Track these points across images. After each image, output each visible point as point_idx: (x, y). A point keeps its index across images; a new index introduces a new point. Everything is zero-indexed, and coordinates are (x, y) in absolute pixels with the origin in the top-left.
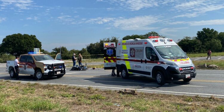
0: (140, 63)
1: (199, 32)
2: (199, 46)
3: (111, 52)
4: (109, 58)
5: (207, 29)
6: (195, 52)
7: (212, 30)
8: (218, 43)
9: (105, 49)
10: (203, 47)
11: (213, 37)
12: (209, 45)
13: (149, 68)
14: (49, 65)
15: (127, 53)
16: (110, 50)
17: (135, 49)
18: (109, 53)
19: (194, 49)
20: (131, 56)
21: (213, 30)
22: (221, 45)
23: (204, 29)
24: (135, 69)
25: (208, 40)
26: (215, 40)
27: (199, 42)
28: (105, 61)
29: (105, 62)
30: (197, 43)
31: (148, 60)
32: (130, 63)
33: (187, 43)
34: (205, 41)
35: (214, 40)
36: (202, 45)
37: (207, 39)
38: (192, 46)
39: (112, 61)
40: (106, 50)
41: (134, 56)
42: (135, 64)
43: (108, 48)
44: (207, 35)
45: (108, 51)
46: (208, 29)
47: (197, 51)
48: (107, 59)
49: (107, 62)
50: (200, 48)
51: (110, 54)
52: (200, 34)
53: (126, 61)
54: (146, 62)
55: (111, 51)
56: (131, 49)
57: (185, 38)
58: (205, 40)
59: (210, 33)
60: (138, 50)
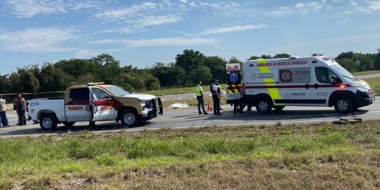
0: (305, 88)
1: (178, 55)
2: (182, 76)
3: (236, 78)
4: (233, 86)
5: (189, 50)
6: (178, 86)
7: (197, 52)
8: (207, 70)
9: (229, 73)
10: (188, 78)
11: (199, 63)
12: (195, 75)
13: (322, 94)
14: (147, 101)
15: (272, 77)
16: (234, 75)
17: (292, 72)
18: (233, 78)
19: (175, 80)
20: (283, 81)
21: (199, 52)
22: (211, 75)
23: (186, 51)
24: (291, 98)
25: (193, 68)
26: (204, 68)
27: (182, 70)
28: (229, 90)
29: (228, 92)
30: (180, 73)
31: (319, 83)
32: (279, 90)
33: (166, 72)
34: (189, 69)
35: (201, 67)
36: (186, 74)
37: (192, 66)
38: (173, 77)
39: (236, 90)
40: (229, 75)
41: (290, 81)
42: (292, 92)
43: (232, 72)
44: (192, 61)
45: (232, 76)
46: (192, 51)
47: (180, 84)
48: (231, 88)
49: (230, 92)
50: (184, 80)
51: (234, 81)
52: (180, 59)
53: (269, 89)
54: (316, 86)
55: (236, 76)
56: (281, 72)
57: (156, 65)
58: (190, 67)
59: (194, 57)
60: (297, 73)
